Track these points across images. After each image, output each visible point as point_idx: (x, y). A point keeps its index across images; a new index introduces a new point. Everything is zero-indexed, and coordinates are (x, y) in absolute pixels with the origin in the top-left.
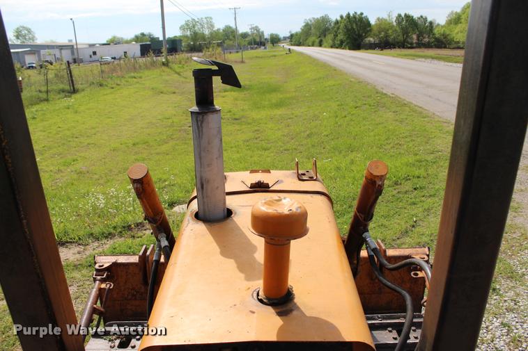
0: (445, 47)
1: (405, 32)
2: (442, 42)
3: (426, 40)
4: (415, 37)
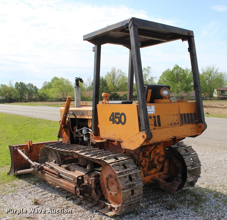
0: (45, 101)
1: (22, 93)
2: (44, 98)
3: (34, 97)
4: (27, 95)
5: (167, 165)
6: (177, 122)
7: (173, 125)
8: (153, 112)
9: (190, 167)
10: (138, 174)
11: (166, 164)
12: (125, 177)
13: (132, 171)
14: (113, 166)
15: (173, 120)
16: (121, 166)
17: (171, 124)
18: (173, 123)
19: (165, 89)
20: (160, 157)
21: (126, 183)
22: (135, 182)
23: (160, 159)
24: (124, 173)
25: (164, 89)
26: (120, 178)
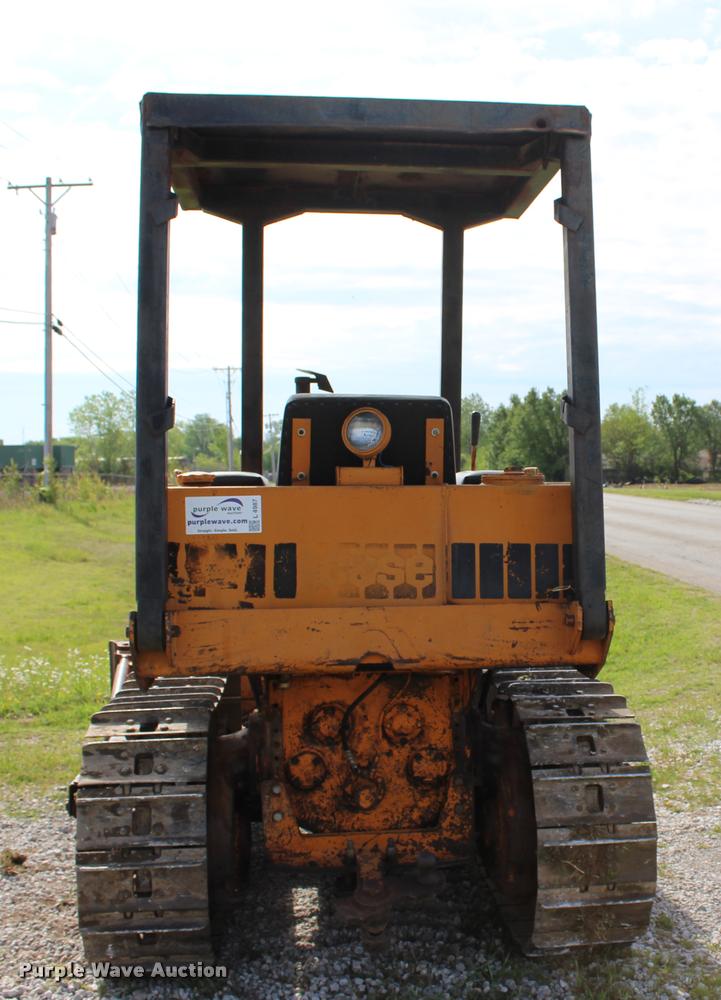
1: (679, 442)
5: (463, 801)
6: (420, 585)
7: (386, 597)
8: (247, 525)
9: (565, 832)
10: (190, 810)
11: (454, 797)
12: (114, 808)
13: (166, 789)
14: (90, 750)
15: (392, 571)
16: (125, 759)
17: (375, 594)
18: (390, 586)
19: (365, 416)
20: (418, 757)
21: (106, 835)
22: (156, 840)
23: (415, 764)
24: (118, 790)
25: (361, 415)
26: (87, 809)
